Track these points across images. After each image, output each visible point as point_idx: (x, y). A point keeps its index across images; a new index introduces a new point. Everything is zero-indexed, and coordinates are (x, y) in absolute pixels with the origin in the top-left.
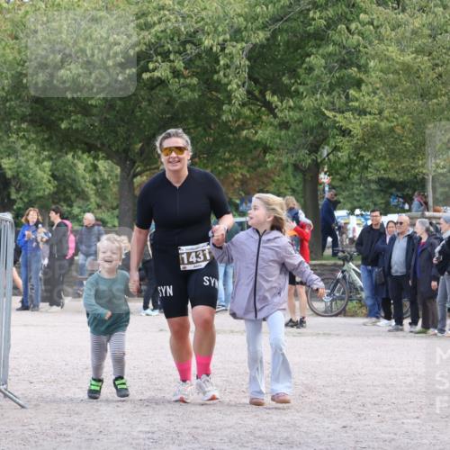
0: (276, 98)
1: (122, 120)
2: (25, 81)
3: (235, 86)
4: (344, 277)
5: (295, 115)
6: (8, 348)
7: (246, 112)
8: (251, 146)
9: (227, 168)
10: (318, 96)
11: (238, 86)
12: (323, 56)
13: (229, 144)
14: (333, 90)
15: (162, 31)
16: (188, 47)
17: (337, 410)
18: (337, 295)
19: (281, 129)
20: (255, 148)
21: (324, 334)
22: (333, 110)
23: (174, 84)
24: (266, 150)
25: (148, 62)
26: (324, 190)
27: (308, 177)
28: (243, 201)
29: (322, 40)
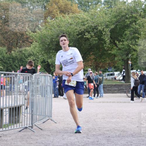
0: (118, 42)
2: (54, 40)
3: (107, 40)
5: (123, 47)
6: (52, 108)
7: (109, 46)
8: (111, 55)
9: (105, 60)
10: (128, 41)
11: (108, 39)
12: (129, 31)
13: (105, 54)
14: (132, 40)
15: (88, 26)
16: (95, 30)
17: (135, 122)
19: (119, 50)
20: (112, 55)
22: (132, 45)
24: (115, 56)
26: (130, 65)
27: (126, 62)
28: (109, 68)
29: (128, 27)
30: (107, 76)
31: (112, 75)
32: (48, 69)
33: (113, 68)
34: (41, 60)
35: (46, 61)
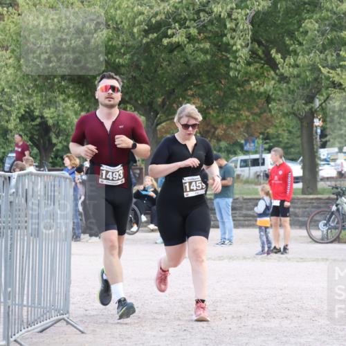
0: (279, 56)
1: (146, 77)
3: (239, 47)
4: (338, 210)
5: (296, 71)
12: (317, 21)
14: (325, 50)
16: (202, 14)
18: (332, 225)
21: (323, 259)
22: (327, 66)
23: (190, 48)
24: (269, 99)
25: (168, 29)
26: (316, 133)
27: (305, 124)
28: (247, 141)
29: (316, 7)
30: (239, 168)
31: (256, 163)
32: (42, 141)
33: (260, 141)
34: (19, 108)
35: (37, 113)
